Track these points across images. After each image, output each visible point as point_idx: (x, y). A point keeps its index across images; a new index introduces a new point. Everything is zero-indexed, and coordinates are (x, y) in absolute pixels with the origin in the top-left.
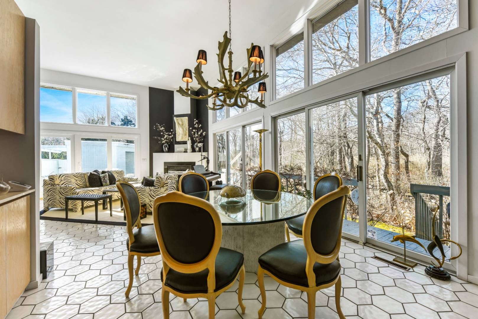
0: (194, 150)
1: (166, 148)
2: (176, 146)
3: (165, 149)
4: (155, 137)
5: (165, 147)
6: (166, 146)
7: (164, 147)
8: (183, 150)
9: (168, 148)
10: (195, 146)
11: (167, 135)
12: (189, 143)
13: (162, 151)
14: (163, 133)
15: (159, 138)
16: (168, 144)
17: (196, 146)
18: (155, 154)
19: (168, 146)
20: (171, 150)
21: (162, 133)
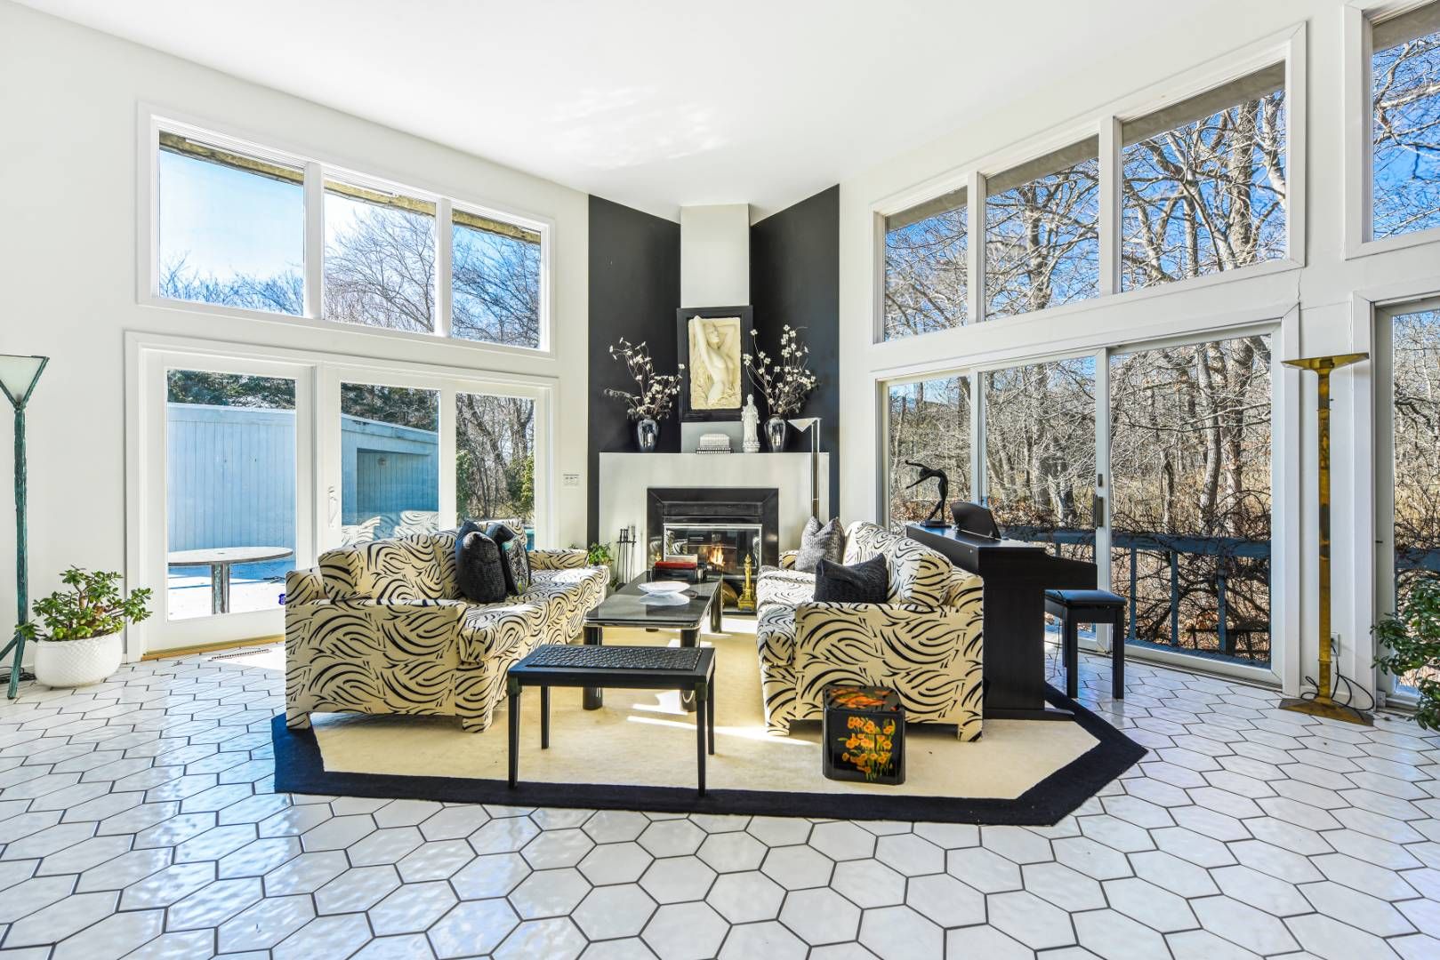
0: (765, 446)
1: (650, 436)
2: (687, 429)
3: (645, 439)
4: (611, 393)
5: (644, 429)
6: (650, 426)
7: (640, 430)
8: (723, 440)
9: (654, 437)
10: (771, 430)
11: (659, 382)
12: (750, 415)
13: (632, 446)
14: (646, 379)
15: (628, 395)
16: (654, 418)
17: (774, 428)
18: (604, 458)
19: (654, 425)
20: (669, 441)
21: (639, 377)
